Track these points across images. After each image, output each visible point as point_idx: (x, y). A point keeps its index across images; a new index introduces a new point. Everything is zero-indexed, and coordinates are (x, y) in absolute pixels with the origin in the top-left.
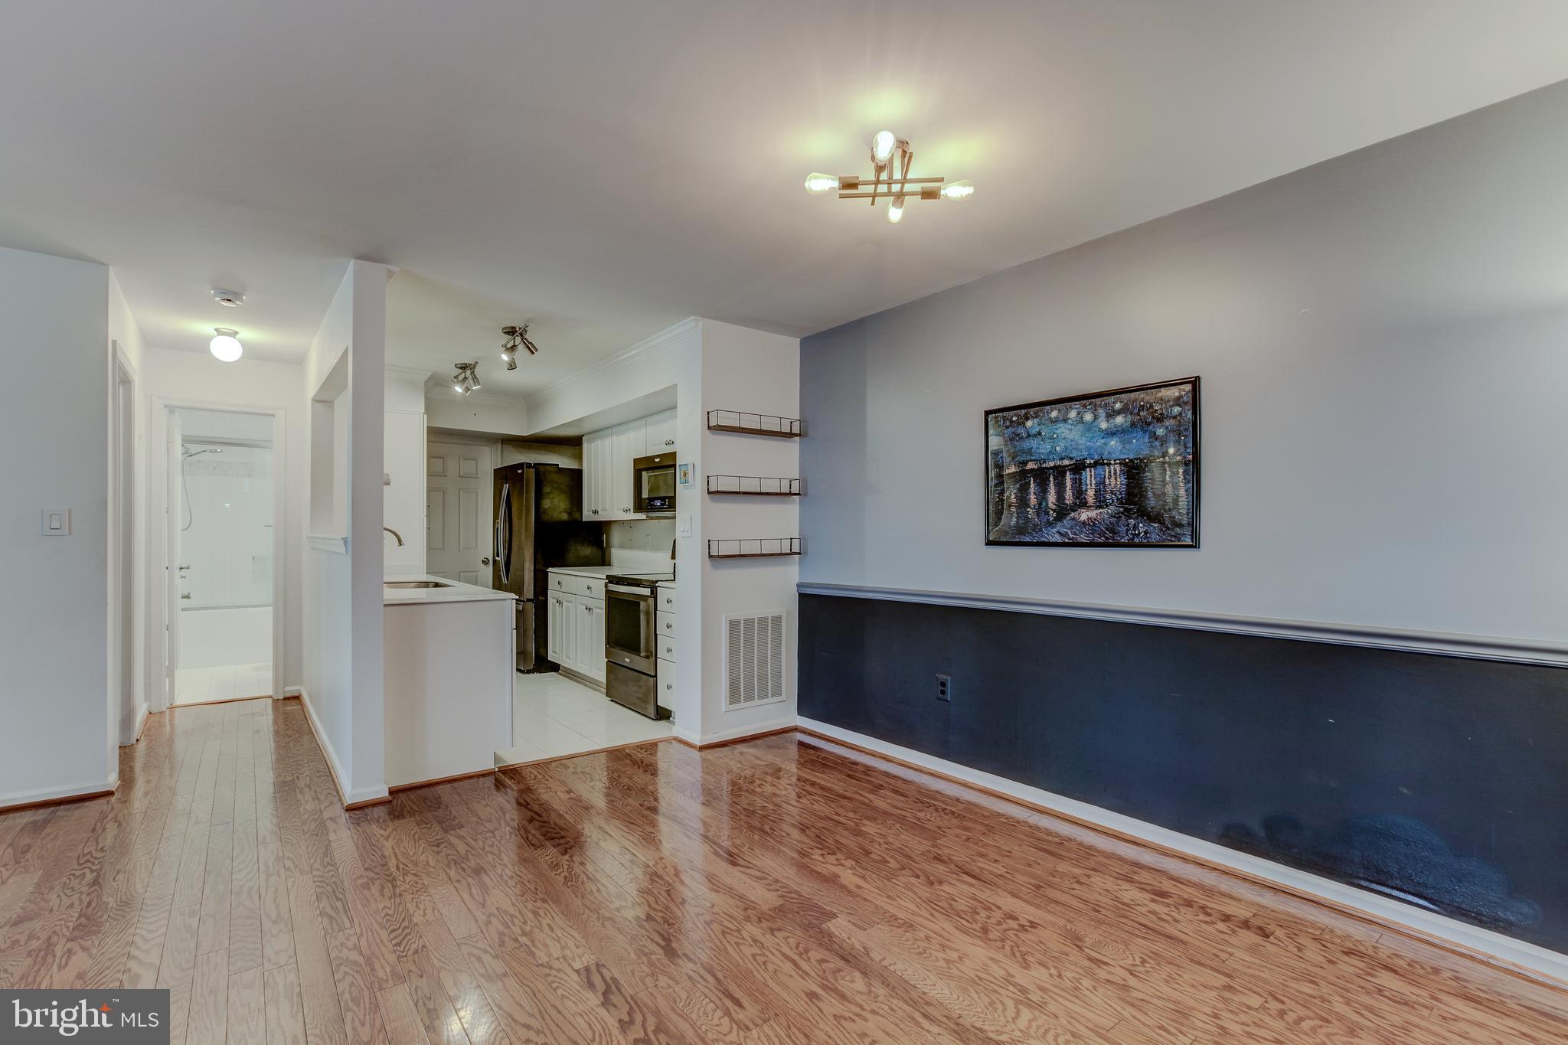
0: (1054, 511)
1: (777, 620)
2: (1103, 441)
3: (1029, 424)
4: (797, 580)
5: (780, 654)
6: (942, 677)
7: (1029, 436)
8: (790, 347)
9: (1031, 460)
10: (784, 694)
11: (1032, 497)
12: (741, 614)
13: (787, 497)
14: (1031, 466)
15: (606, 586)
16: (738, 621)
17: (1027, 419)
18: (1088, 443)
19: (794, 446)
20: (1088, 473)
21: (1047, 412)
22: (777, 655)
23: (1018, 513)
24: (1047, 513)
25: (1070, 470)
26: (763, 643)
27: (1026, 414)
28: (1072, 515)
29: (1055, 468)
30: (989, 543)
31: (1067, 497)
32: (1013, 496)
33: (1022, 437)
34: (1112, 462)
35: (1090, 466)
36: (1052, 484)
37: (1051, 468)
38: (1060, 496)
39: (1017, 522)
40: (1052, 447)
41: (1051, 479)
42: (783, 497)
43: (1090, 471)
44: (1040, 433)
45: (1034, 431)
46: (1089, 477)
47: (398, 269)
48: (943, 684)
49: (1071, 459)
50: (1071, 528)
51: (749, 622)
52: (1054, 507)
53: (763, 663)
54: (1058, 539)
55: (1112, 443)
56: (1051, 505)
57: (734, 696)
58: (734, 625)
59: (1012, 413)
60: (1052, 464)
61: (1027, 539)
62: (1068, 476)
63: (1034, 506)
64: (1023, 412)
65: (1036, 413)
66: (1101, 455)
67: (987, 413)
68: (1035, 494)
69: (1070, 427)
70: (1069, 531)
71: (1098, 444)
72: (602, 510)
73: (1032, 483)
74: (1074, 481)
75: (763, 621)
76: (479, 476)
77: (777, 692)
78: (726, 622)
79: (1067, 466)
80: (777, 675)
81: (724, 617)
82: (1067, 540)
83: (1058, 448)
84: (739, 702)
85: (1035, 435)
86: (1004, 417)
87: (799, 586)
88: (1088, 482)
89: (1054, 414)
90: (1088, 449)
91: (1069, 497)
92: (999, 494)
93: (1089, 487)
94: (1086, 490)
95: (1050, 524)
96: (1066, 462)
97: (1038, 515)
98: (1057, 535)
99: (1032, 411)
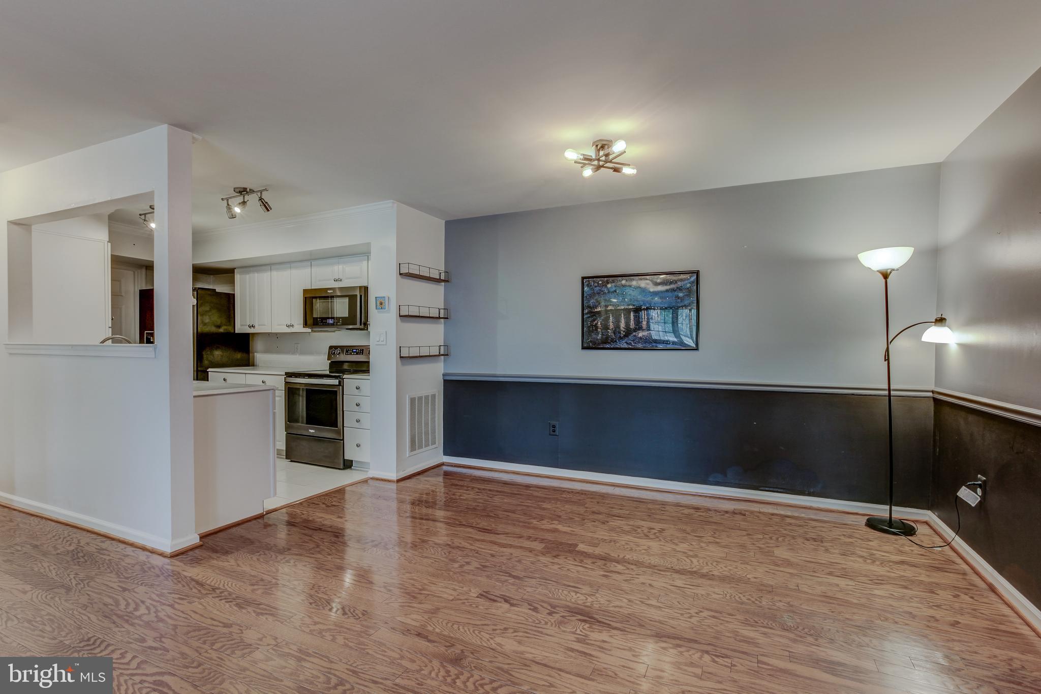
0: (624, 331)
1: (434, 396)
2: (651, 297)
3: (609, 286)
4: (443, 372)
5: (435, 418)
6: (553, 423)
7: (609, 292)
8: (439, 225)
9: (611, 305)
10: (437, 443)
11: (611, 324)
12: (416, 395)
13: (438, 320)
14: (610, 308)
15: (285, 379)
16: (415, 398)
17: (608, 283)
18: (643, 298)
19: (441, 287)
20: (643, 313)
21: (620, 280)
22: (433, 419)
23: (602, 333)
24: (620, 333)
25: (633, 311)
26: (427, 412)
27: (607, 280)
28: (634, 334)
29: (624, 310)
30: (583, 348)
31: (631, 325)
32: (599, 323)
33: (605, 292)
34: (656, 308)
35: (644, 309)
36: (623, 318)
37: (622, 309)
38: (627, 324)
39: (602, 337)
40: (623, 299)
41: (622, 315)
42: (435, 320)
43: (644, 312)
44: (615, 291)
45: (612, 290)
46: (643, 315)
47: (200, 138)
48: (554, 427)
49: (634, 305)
50: (633, 341)
51: (420, 398)
52: (624, 330)
53: (427, 424)
54: (626, 346)
55: (656, 299)
56: (622, 328)
57: (413, 448)
58: (412, 400)
59: (598, 279)
60: (623, 307)
61: (608, 346)
62: (632, 314)
63: (612, 329)
64: (606, 279)
65: (613, 281)
66: (650, 304)
67: (583, 278)
68: (612, 322)
69: (633, 289)
70: (632, 342)
71: (648, 299)
72: (259, 325)
73: (611, 316)
74: (635, 317)
75: (427, 397)
76: (123, 294)
77: (434, 443)
78: (409, 400)
79: (631, 309)
80: (434, 432)
81: (407, 396)
82: (630, 347)
83: (626, 300)
84: (416, 450)
85: (613, 292)
86: (593, 281)
87: (444, 375)
88: (643, 317)
89: (624, 282)
90: (643, 301)
91: (632, 325)
92: (591, 322)
93: (643, 320)
94: (642, 321)
95: (621, 338)
96: (631, 307)
97: (614, 333)
98: (625, 344)
99: (611, 279)
